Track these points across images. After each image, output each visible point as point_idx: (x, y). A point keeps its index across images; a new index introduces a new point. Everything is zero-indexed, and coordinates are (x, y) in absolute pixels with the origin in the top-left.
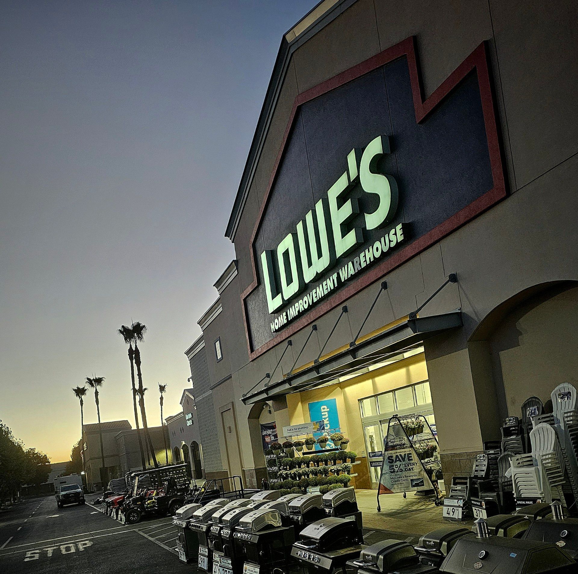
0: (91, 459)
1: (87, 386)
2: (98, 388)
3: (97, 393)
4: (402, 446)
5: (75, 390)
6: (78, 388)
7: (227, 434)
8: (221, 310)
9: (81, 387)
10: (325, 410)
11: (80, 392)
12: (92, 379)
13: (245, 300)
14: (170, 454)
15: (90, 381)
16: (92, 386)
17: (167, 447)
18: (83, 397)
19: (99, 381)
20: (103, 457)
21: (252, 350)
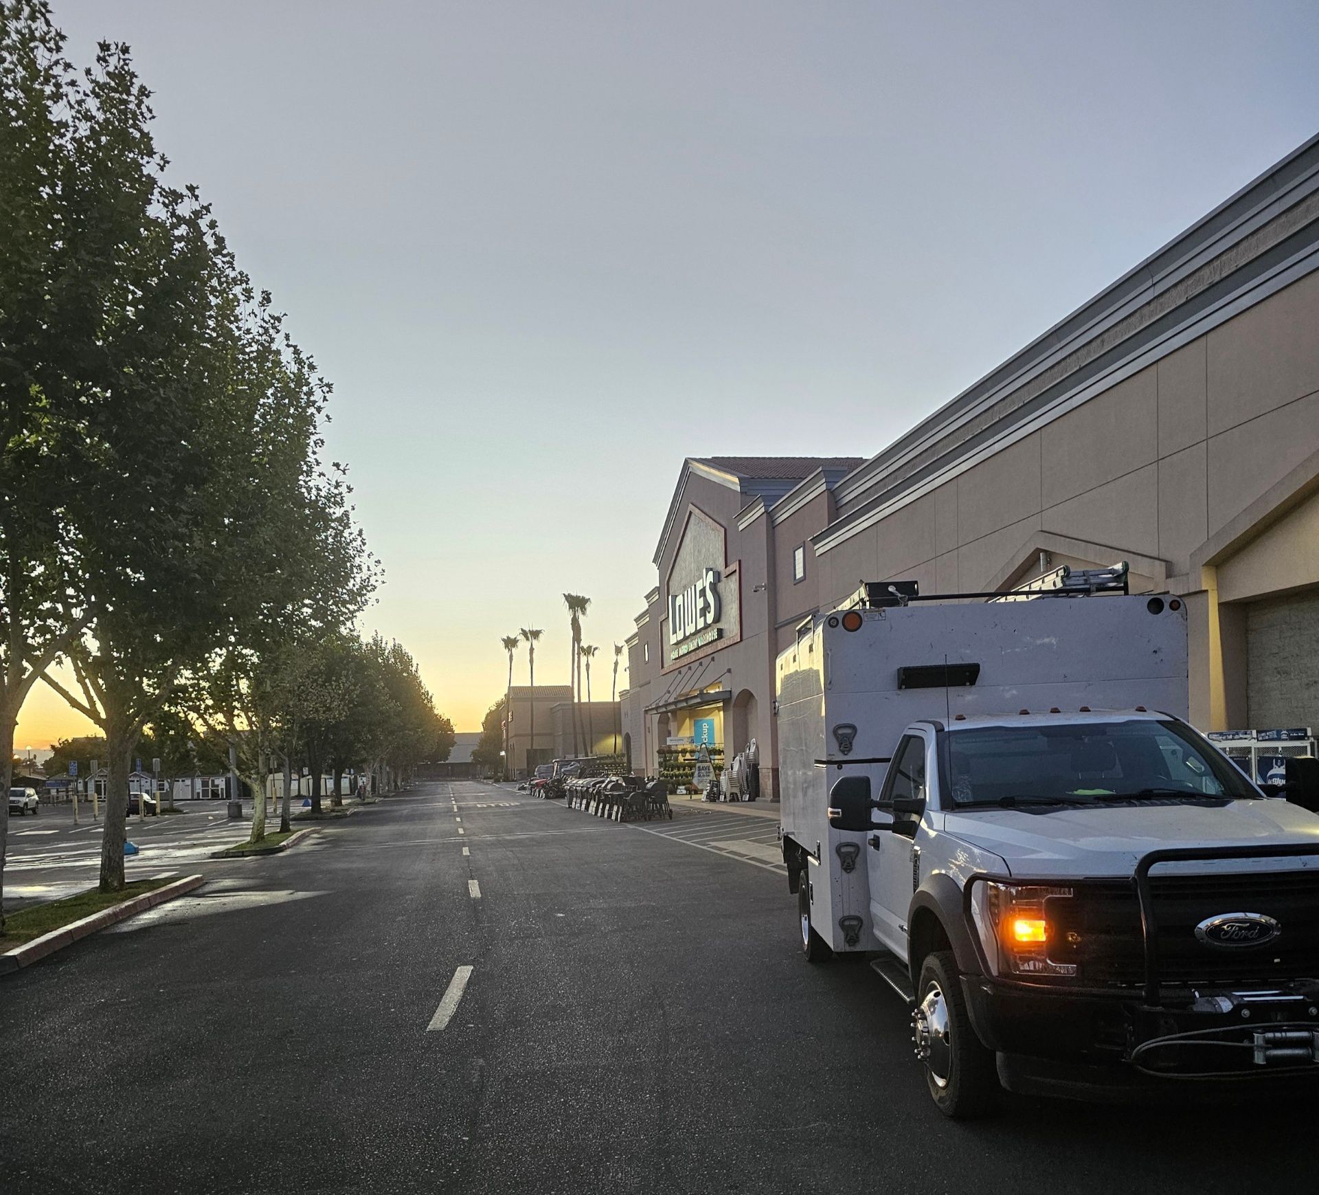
0: (515, 736)
1: (521, 637)
2: (535, 642)
3: (532, 650)
4: (706, 762)
5: (504, 640)
6: (508, 637)
7: (647, 733)
8: (648, 619)
9: (512, 637)
10: (705, 727)
11: (510, 643)
12: (527, 630)
13: (661, 623)
14: (619, 740)
15: (524, 633)
16: (528, 639)
17: (617, 731)
18: (513, 650)
19: (536, 634)
20: (532, 735)
21: (662, 667)
